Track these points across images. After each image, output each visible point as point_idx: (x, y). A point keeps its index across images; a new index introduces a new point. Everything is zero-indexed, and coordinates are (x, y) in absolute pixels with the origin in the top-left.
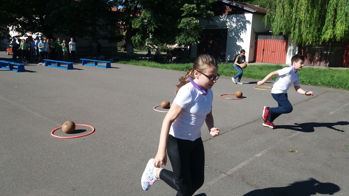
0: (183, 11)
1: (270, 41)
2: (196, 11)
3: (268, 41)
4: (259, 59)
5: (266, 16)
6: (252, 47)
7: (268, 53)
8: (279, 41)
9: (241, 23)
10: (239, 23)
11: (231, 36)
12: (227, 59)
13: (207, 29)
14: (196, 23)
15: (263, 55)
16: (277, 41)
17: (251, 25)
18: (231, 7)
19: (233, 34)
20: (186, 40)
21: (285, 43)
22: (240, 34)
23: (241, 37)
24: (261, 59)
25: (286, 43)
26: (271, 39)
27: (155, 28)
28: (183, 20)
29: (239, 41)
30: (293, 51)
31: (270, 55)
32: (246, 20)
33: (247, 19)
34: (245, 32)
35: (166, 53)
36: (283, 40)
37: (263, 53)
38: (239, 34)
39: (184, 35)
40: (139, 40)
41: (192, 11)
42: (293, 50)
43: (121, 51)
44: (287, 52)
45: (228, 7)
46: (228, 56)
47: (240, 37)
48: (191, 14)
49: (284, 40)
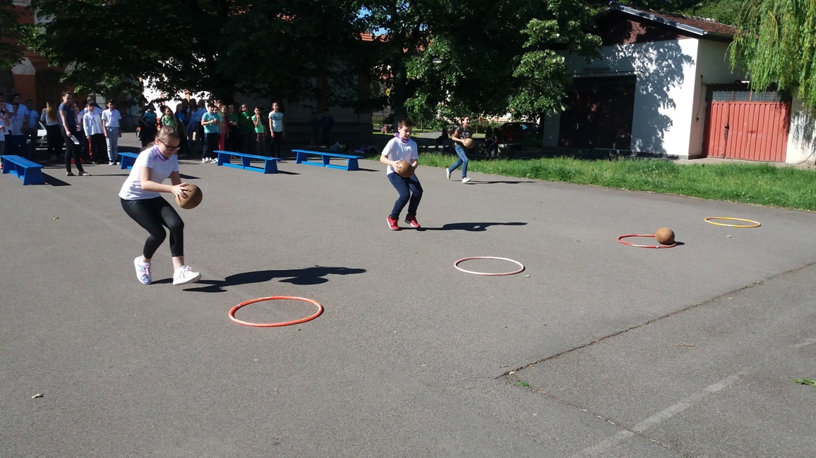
0: (527, 37)
1: (743, 106)
2: (558, 35)
3: (737, 106)
4: (716, 148)
5: (733, 45)
6: (698, 119)
7: (740, 134)
8: (768, 106)
9: (670, 61)
10: (665, 63)
11: (645, 93)
12: (635, 149)
13: (584, 76)
14: (557, 64)
15: (726, 139)
16: (763, 106)
17: (694, 67)
18: (644, 23)
19: (650, 89)
20: (532, 103)
21: (784, 111)
22: (668, 89)
23: (671, 95)
24: (721, 148)
25: (786, 109)
26: (748, 100)
27: (458, 78)
28: (526, 57)
29: (666, 104)
30: (806, 129)
31: (744, 139)
32: (682, 55)
33: (684, 52)
34: (679, 83)
35: (483, 136)
36: (778, 103)
37: (727, 134)
38: (665, 89)
39: (526, 91)
40: (422, 106)
41: (549, 34)
42: (806, 126)
43: (380, 131)
44: (788, 132)
45: (636, 25)
46: (638, 142)
47: (667, 96)
48: (545, 43)
49: (781, 102)
